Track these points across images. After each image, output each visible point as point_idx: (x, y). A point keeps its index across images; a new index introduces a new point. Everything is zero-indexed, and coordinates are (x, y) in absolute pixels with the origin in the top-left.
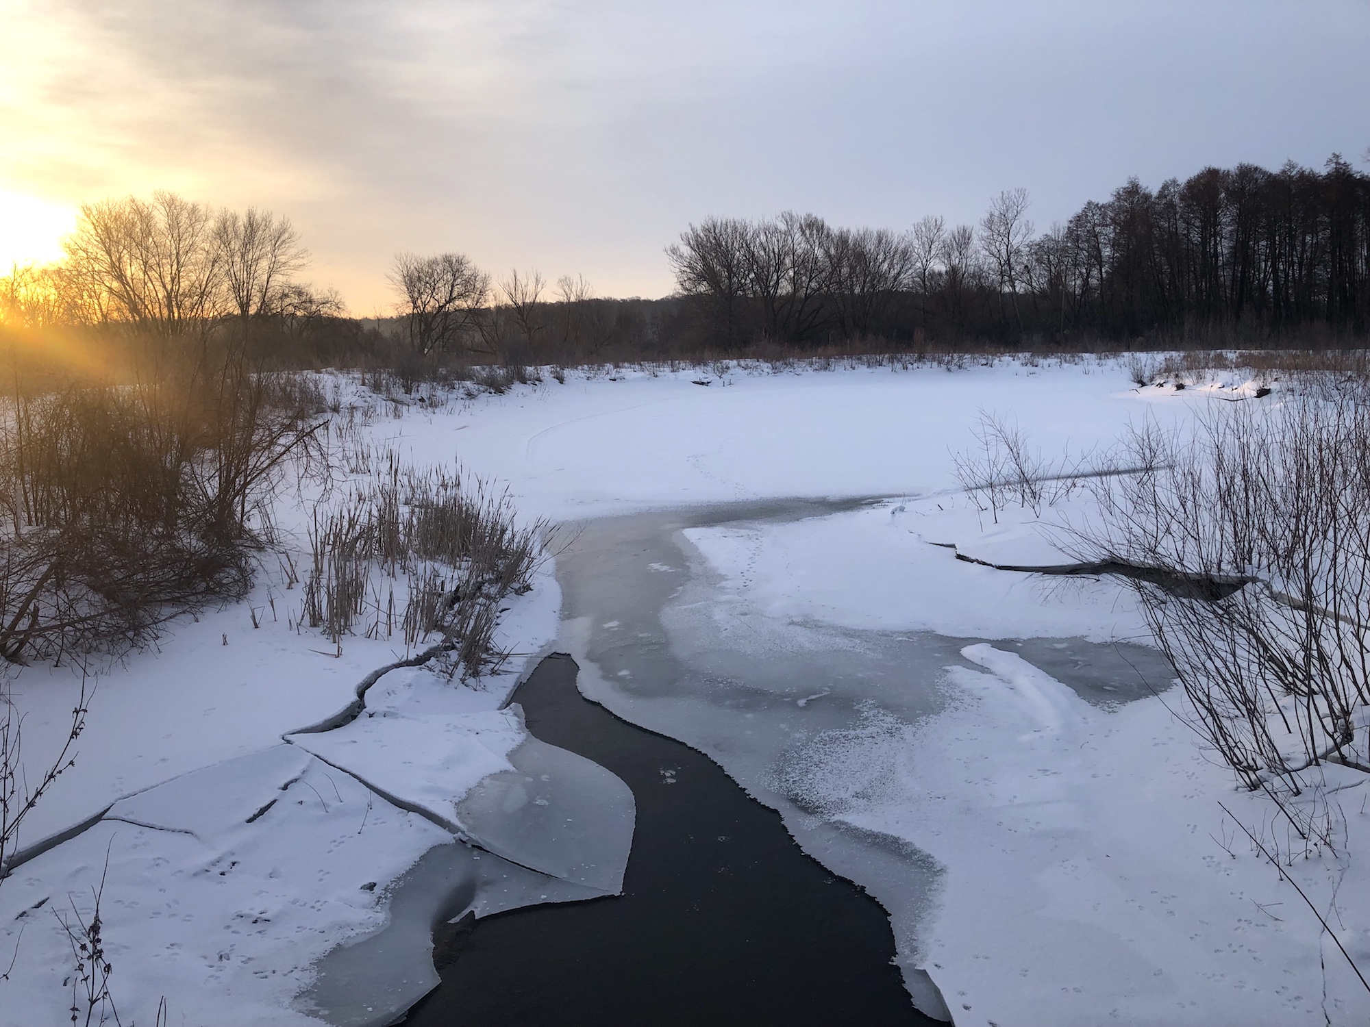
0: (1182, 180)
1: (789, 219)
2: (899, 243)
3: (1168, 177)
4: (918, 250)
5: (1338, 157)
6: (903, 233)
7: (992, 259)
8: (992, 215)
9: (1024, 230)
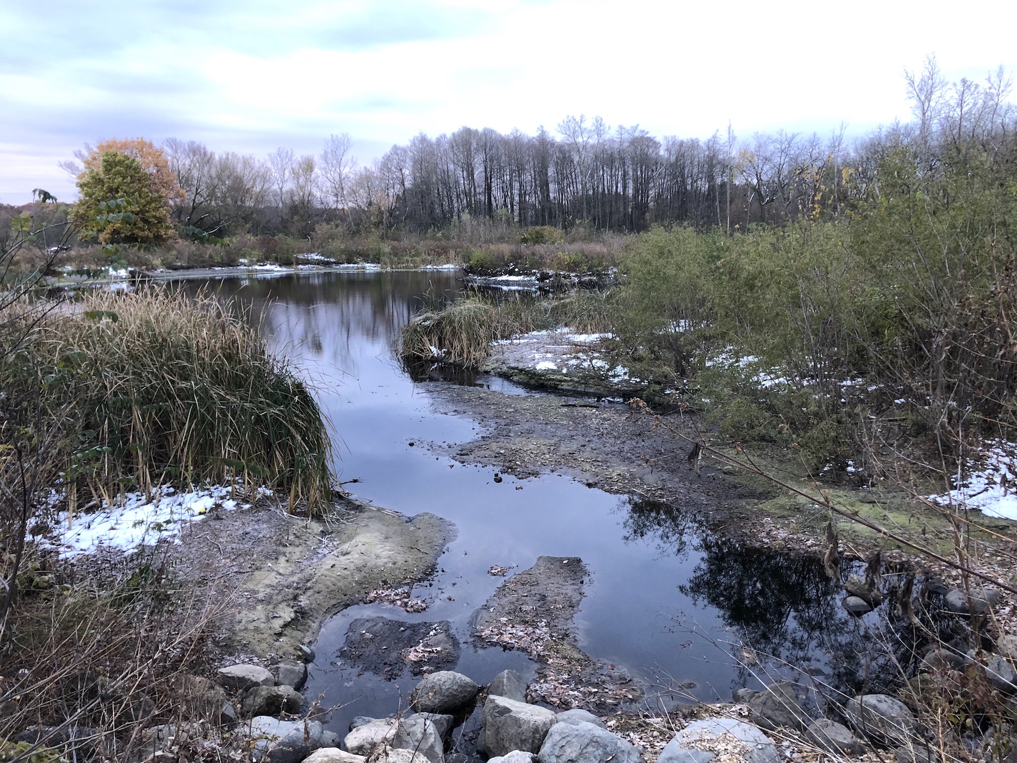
0: (449, 135)
2: (259, 168)
4: (275, 174)
5: (542, 126)
6: (262, 161)
7: (329, 184)
8: (326, 152)
9: (350, 164)
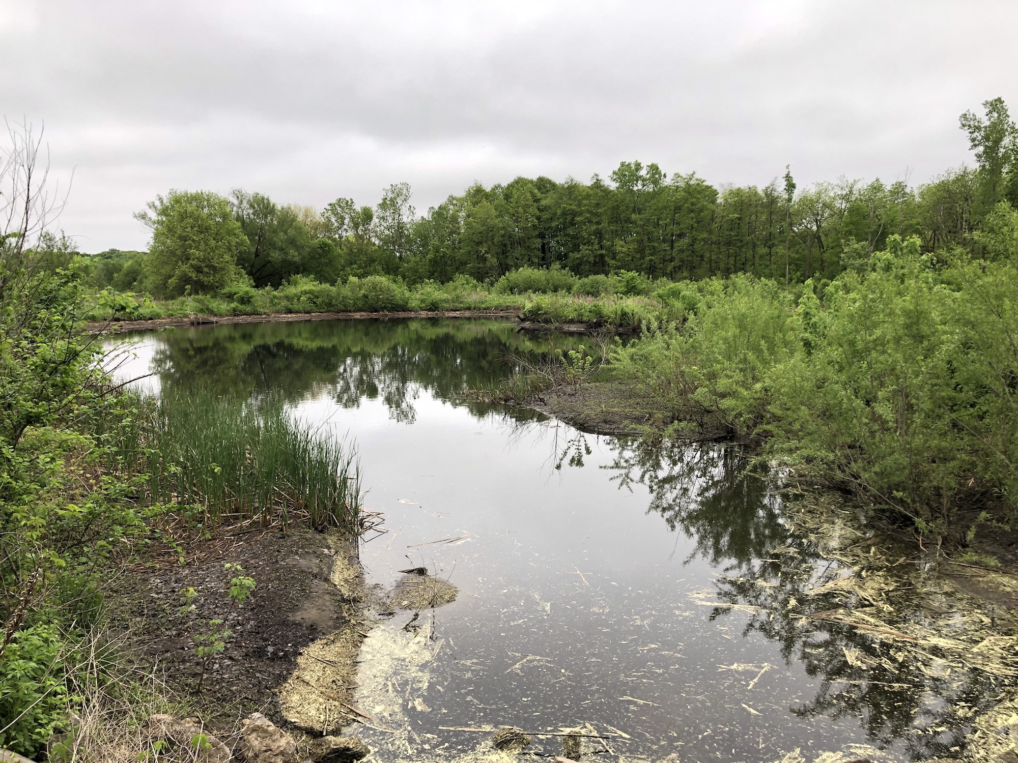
0: (504, 184)
1: (239, 195)
3: (496, 183)
4: (335, 223)
5: (597, 175)
8: (384, 199)
